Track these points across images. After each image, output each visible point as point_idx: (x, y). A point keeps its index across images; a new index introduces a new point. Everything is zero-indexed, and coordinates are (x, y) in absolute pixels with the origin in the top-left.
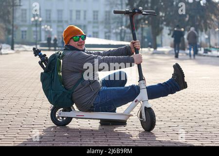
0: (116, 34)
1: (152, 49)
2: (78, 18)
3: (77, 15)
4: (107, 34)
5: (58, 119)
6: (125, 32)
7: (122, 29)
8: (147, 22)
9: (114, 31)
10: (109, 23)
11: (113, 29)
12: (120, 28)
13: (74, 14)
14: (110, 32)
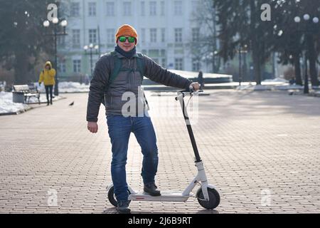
2: (153, 40)
3: (152, 35)
4: (195, 62)
8: (246, 46)
9: (204, 58)
11: (203, 55)
12: (212, 54)
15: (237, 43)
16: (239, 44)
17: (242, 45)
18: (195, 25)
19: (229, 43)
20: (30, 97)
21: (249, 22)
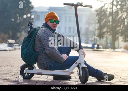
0: (92, 41)
1: (112, 50)
2: (70, 31)
3: (69, 30)
4: (87, 41)
5: (25, 75)
6: (97, 40)
7: (95, 38)
8: (109, 33)
9: (90, 39)
10: (88, 35)
11: (90, 38)
12: (94, 37)
13: (67, 29)
14: (88, 40)
15: (105, 32)
16: (106, 33)
17: (108, 33)
18: (87, 26)
19: (102, 32)
20: (15, 46)
21: (111, 23)
